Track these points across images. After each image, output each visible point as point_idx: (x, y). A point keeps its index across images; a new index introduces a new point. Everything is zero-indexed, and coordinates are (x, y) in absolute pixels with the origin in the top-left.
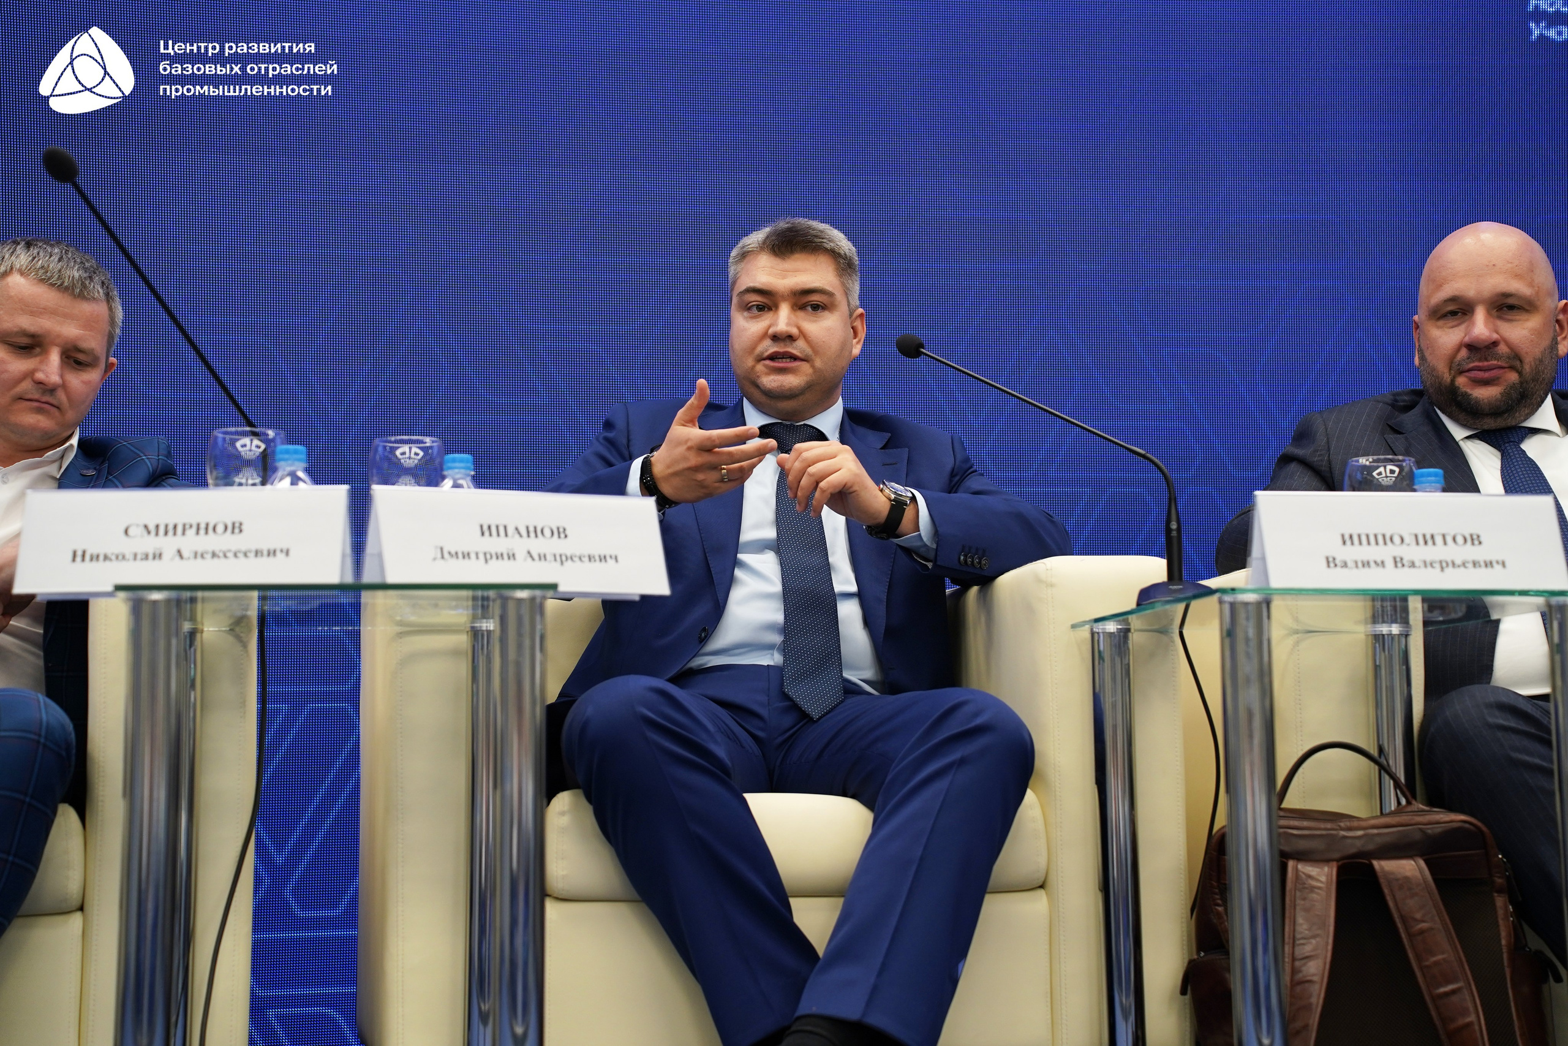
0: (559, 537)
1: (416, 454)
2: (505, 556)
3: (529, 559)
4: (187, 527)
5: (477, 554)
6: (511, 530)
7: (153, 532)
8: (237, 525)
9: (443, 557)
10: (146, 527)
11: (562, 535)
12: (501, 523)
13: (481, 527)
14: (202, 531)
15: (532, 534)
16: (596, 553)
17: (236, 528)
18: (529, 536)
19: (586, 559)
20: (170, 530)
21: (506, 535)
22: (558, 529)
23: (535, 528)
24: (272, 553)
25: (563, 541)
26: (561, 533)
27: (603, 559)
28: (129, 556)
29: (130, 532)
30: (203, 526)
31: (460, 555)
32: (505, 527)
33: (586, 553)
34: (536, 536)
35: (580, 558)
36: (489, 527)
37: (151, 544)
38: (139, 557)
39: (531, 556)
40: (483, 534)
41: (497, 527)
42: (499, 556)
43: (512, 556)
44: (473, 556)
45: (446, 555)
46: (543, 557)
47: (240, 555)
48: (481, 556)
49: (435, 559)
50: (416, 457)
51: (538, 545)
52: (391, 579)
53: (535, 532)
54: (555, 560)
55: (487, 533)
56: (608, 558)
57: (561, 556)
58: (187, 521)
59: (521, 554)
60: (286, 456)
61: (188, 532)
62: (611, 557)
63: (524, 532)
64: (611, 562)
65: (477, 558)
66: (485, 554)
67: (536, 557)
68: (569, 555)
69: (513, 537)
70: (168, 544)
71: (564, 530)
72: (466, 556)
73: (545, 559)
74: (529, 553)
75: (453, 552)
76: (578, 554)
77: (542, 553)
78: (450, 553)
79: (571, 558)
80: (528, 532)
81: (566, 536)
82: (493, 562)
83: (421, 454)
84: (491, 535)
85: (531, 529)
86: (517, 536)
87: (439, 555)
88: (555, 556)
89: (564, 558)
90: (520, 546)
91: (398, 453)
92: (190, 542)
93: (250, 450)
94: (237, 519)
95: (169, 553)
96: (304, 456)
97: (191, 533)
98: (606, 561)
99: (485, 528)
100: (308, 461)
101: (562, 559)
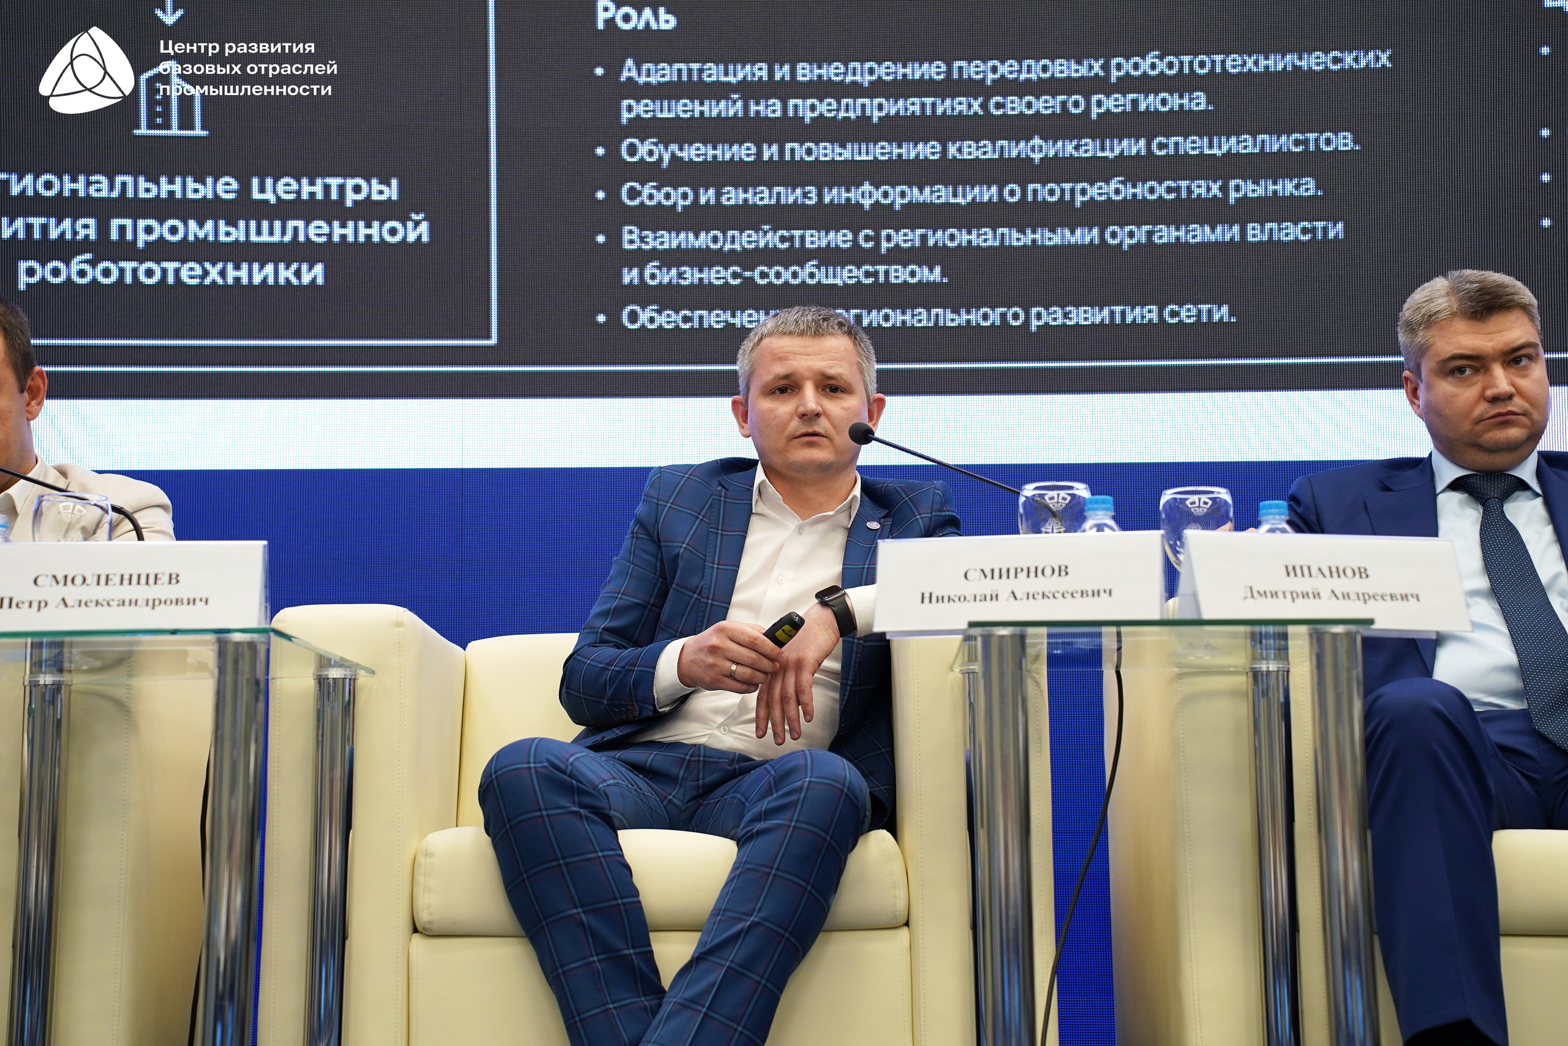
0: (1361, 577)
1: (1205, 503)
2: (1311, 595)
3: (1334, 598)
4: (1019, 570)
5: (1284, 593)
6: (1314, 571)
7: (989, 576)
8: (1063, 568)
9: (1253, 597)
10: (982, 571)
11: (1364, 575)
12: (1305, 563)
13: (1287, 567)
14: (1032, 574)
15: (1335, 575)
16: (1397, 591)
17: (1062, 571)
18: (1332, 576)
19: (1388, 598)
20: (1005, 573)
21: (1311, 576)
22: (1359, 569)
23: (1337, 568)
24: (1096, 593)
25: (1364, 581)
26: (1362, 573)
27: (1405, 597)
28: (970, 597)
29: (969, 576)
30: (1032, 570)
31: (1269, 595)
32: (1309, 568)
33: (1388, 592)
34: (1339, 576)
35: (1382, 597)
36: (1294, 568)
37: (988, 586)
38: (978, 598)
39: (1335, 595)
40: (1288, 574)
41: (1301, 567)
42: (1305, 595)
43: (1317, 595)
44: (1280, 595)
45: (1256, 594)
46: (1346, 596)
47: (1068, 596)
48: (1288, 595)
49: (1245, 598)
50: (1205, 506)
51: (1341, 585)
52: (1207, 615)
53: (1338, 572)
54: (1359, 599)
55: (1292, 574)
56: (1409, 597)
57: (1363, 594)
58: (1019, 565)
59: (1325, 593)
60: (1095, 506)
61: (1019, 575)
62: (1412, 596)
63: (1327, 573)
64: (1413, 600)
65: (1285, 597)
66: (1292, 593)
67: (1340, 596)
68: (1371, 594)
69: (1317, 577)
70: (1003, 587)
71: (1366, 570)
72: (1274, 595)
73: (1349, 598)
74: (1333, 592)
75: (1262, 592)
76: (1380, 593)
77: (1345, 591)
78: (1259, 592)
79: (1374, 596)
80: (1331, 572)
81: (1367, 576)
82: (1300, 601)
83: (1210, 503)
84: (1296, 575)
85: (1334, 569)
86: (1321, 576)
87: (1249, 595)
88: (1358, 594)
89: (1367, 597)
90: (1325, 585)
91: (1188, 502)
92: (1022, 585)
93: (1058, 502)
94: (1063, 563)
95: (1005, 594)
96: (1111, 506)
97: (1022, 576)
98: (1408, 600)
99: (1290, 569)
100: (1116, 510)
101: (1365, 598)
